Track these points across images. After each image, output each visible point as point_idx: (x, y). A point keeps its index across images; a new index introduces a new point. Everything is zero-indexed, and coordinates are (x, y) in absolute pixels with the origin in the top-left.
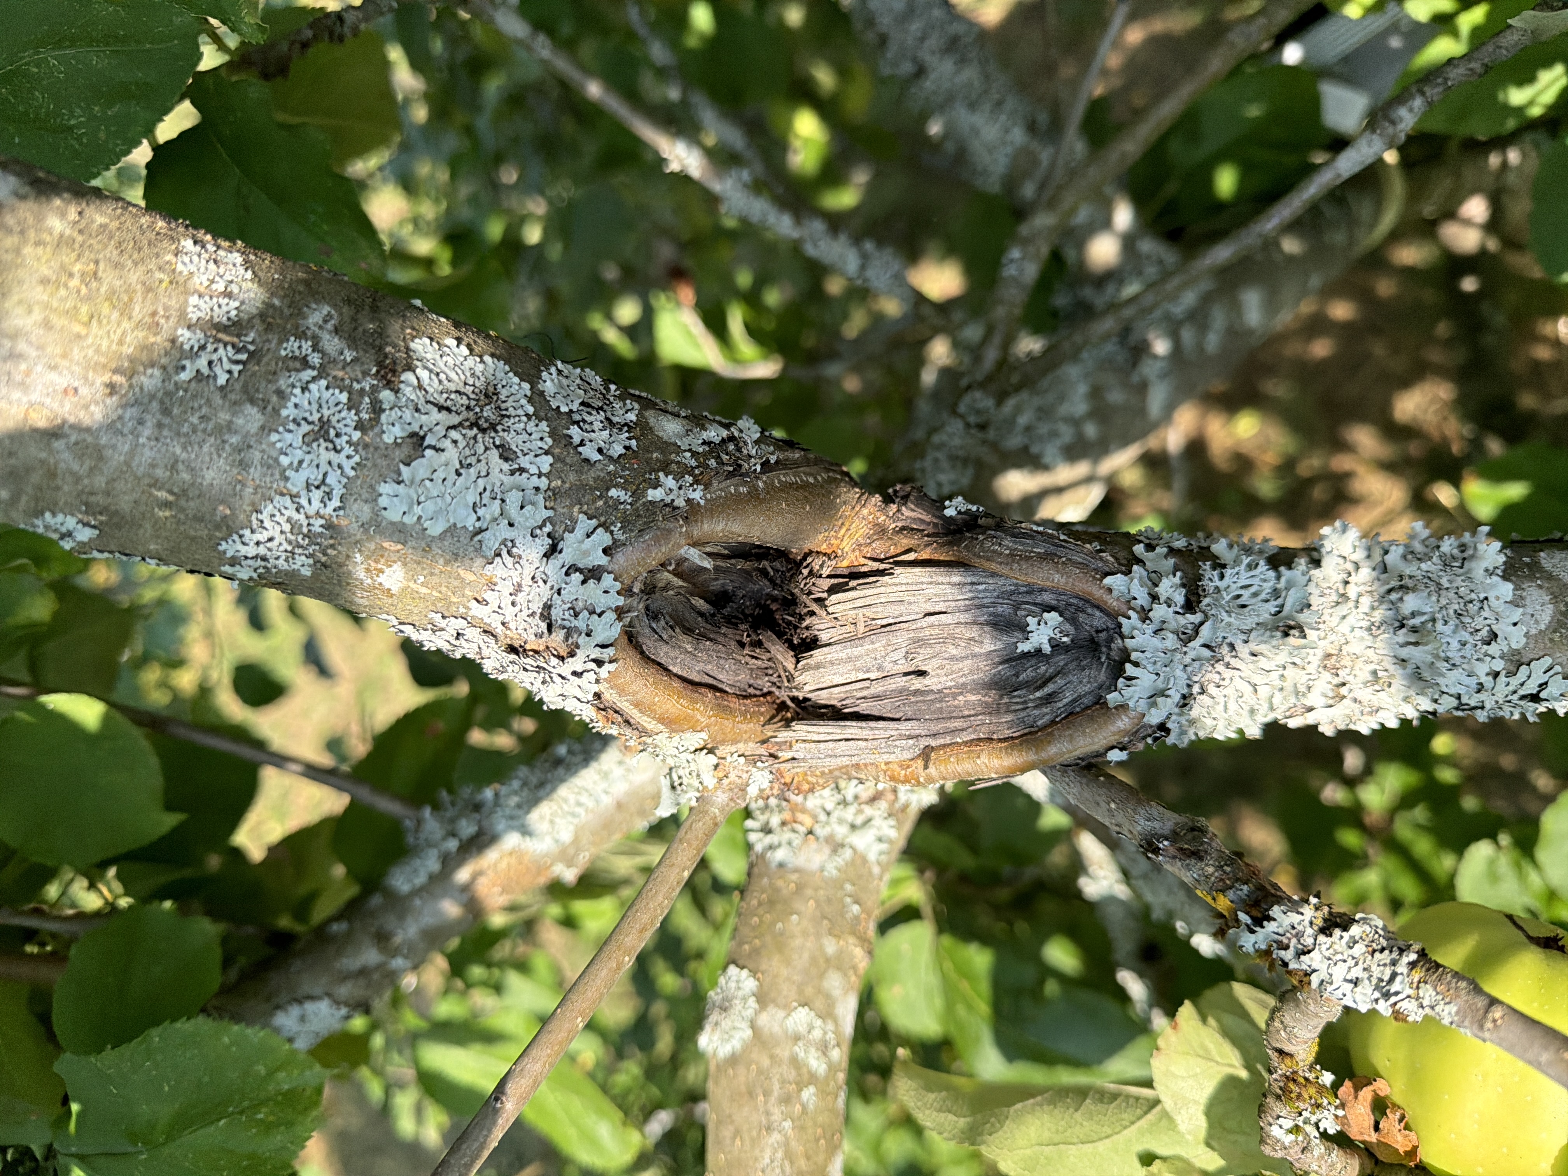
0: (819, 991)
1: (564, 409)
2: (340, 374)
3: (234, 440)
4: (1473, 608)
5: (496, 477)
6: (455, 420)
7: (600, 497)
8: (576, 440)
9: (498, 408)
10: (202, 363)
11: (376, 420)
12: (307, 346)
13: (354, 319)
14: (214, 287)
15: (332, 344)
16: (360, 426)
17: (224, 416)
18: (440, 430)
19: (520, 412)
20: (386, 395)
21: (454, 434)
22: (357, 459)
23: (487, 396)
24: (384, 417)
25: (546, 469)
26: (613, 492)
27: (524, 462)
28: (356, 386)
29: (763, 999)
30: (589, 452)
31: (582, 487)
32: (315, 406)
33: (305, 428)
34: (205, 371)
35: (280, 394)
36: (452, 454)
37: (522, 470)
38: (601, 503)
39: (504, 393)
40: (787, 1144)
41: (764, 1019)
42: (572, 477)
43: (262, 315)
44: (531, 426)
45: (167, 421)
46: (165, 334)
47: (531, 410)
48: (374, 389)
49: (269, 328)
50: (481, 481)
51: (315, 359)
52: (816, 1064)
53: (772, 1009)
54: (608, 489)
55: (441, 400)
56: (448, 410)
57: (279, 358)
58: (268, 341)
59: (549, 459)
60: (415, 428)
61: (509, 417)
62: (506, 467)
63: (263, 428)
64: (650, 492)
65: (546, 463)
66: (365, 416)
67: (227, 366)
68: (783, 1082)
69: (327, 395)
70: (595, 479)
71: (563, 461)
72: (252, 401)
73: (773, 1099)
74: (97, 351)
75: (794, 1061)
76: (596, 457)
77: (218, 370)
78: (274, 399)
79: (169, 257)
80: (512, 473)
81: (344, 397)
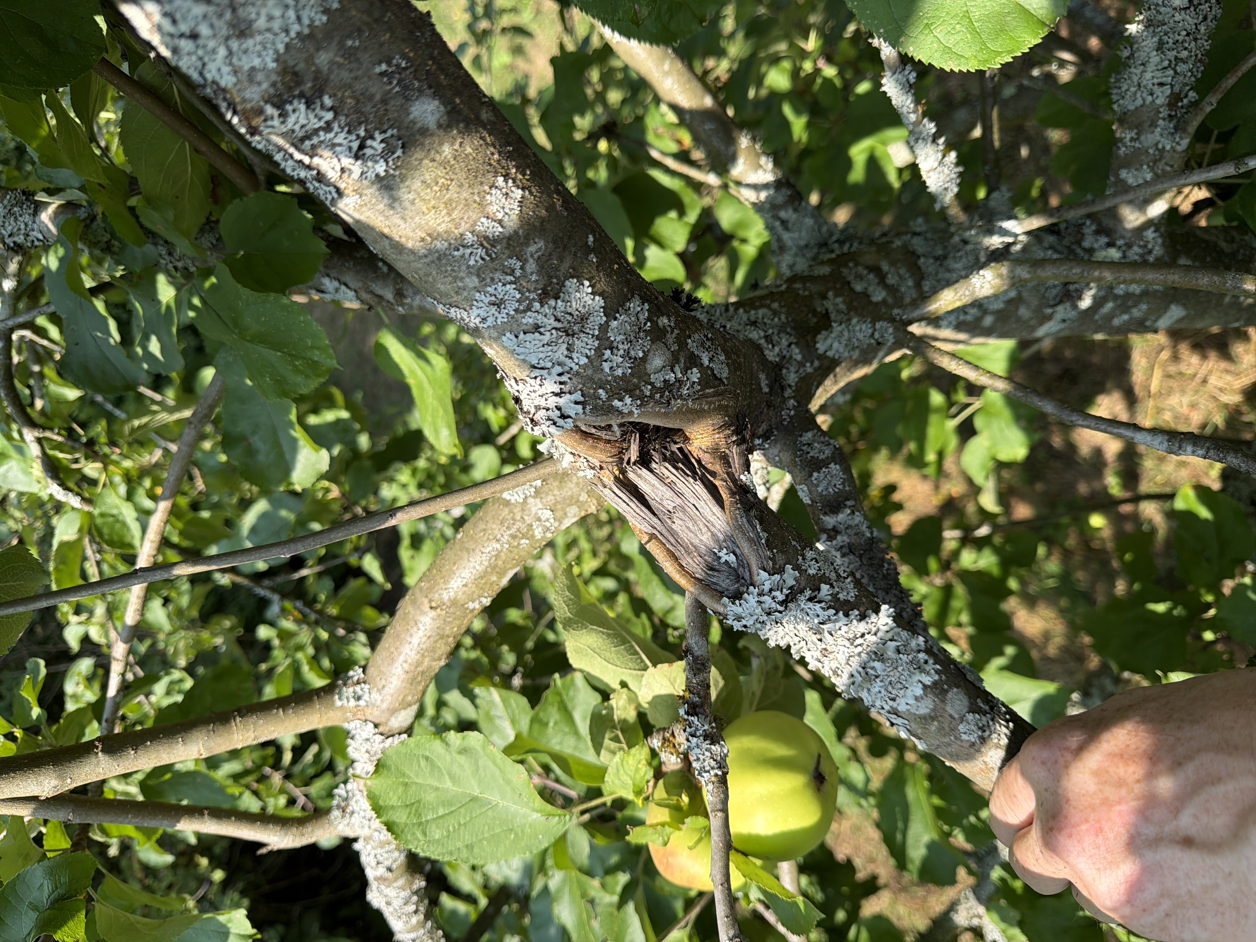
0: (563, 509)
1: (612, 338)
2: (525, 285)
3: (460, 284)
4: (899, 686)
5: (559, 354)
6: (559, 325)
7: (594, 389)
8: (605, 357)
9: (583, 326)
10: (468, 251)
11: (525, 311)
12: (519, 264)
13: (550, 255)
14: (497, 214)
15: (532, 266)
16: (516, 311)
17: (462, 274)
18: (549, 328)
19: (591, 332)
20: (537, 305)
21: (554, 331)
22: (505, 319)
23: (582, 318)
24: (529, 313)
25: (582, 363)
26: (601, 391)
27: (575, 355)
28: (527, 294)
29: (538, 493)
30: (606, 366)
31: (591, 379)
32: (503, 293)
33: (493, 298)
34: (467, 256)
35: (492, 279)
36: (547, 338)
37: (571, 358)
38: (592, 391)
39: (591, 319)
40: (500, 551)
41: (531, 501)
42: (590, 372)
43: (509, 238)
44: (590, 342)
45: (437, 262)
46: (461, 230)
47: (597, 333)
48: (534, 299)
49: (508, 247)
50: (550, 353)
51: (518, 273)
52: (538, 533)
53: (538, 500)
54: (600, 388)
55: (559, 315)
56: (559, 320)
57: (503, 265)
58: (504, 254)
59: (586, 360)
60: (539, 322)
61: (584, 332)
62: (566, 353)
63: (475, 287)
64: (616, 401)
65: (584, 361)
66: (521, 308)
67: (478, 258)
69: (512, 291)
70: (599, 379)
71: (592, 364)
72: (478, 276)
73: (508, 532)
74: (427, 224)
75: (531, 526)
76: (607, 370)
77: (473, 258)
78: (489, 281)
79: (486, 188)
80: (566, 357)
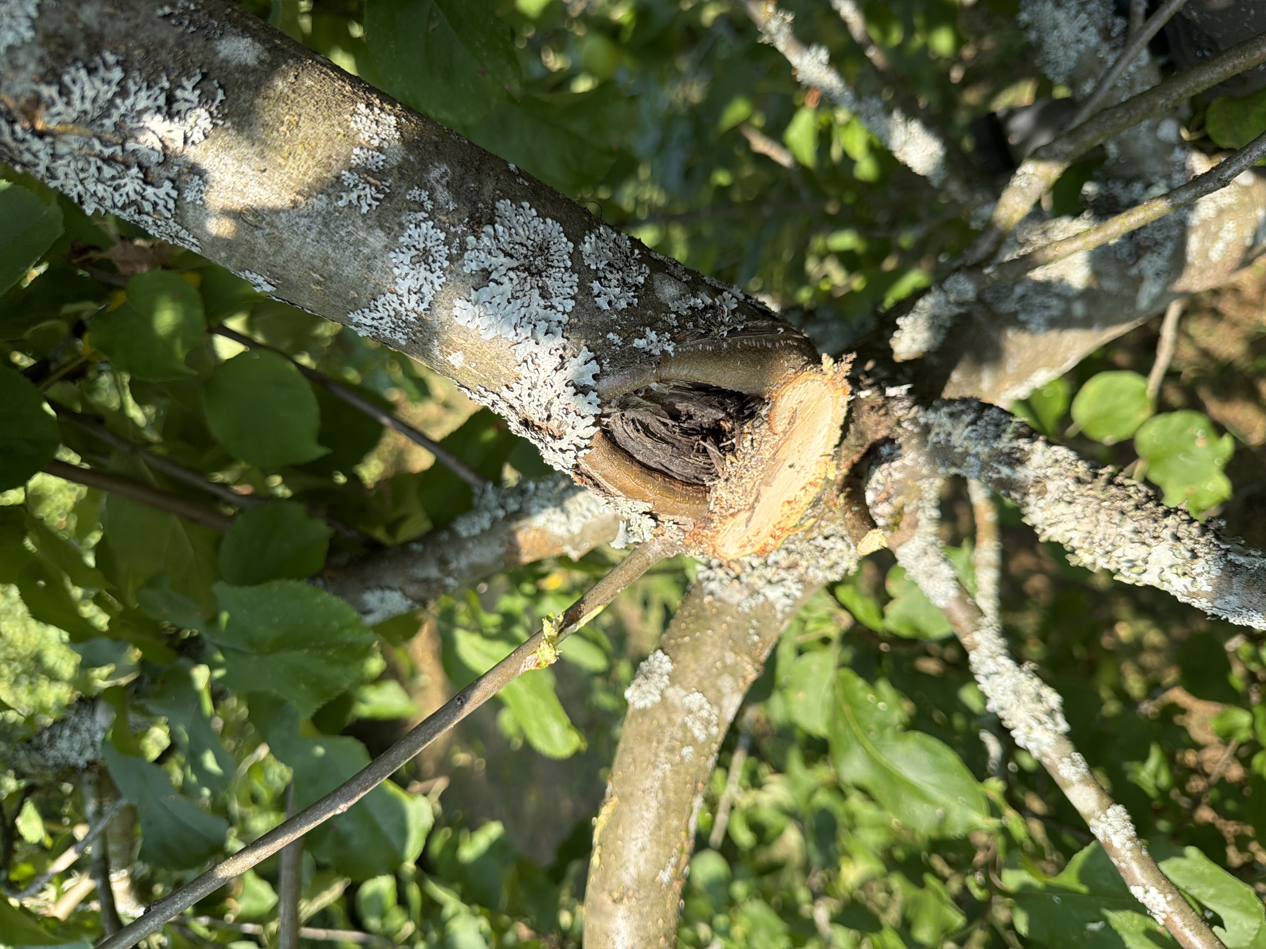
0: (714, 686)
1: (593, 267)
2: (444, 218)
3: (366, 251)
5: (534, 308)
6: (515, 264)
7: (601, 337)
8: (596, 292)
9: (547, 259)
10: (353, 196)
11: (461, 256)
12: (425, 194)
13: (462, 179)
14: (372, 142)
15: (443, 195)
16: (449, 258)
17: (362, 234)
18: (503, 270)
19: (562, 265)
20: (471, 239)
21: (512, 274)
22: (444, 279)
23: (541, 249)
24: (466, 256)
25: (569, 309)
26: (611, 336)
27: (555, 301)
28: (452, 229)
29: (673, 678)
30: (602, 302)
31: (591, 326)
32: (422, 239)
33: (414, 252)
34: (355, 202)
35: (401, 225)
36: (507, 287)
37: (552, 307)
38: (600, 341)
39: (554, 248)
40: (664, 778)
41: (670, 692)
42: (586, 319)
43: (400, 167)
44: (566, 276)
45: (326, 231)
46: (334, 173)
47: (569, 264)
48: (464, 234)
49: (402, 177)
50: (523, 310)
51: (429, 205)
52: (699, 733)
53: (677, 688)
54: (608, 332)
55: (508, 248)
56: (511, 256)
57: (404, 201)
58: (400, 187)
59: (573, 303)
60: (486, 265)
61: (552, 267)
62: (542, 303)
63: (386, 247)
64: (636, 341)
65: (570, 305)
66: (454, 252)
67: (369, 201)
68: (672, 738)
69: (432, 232)
70: (602, 323)
71: (583, 306)
72: (382, 227)
73: (662, 747)
74: (290, 177)
75: (684, 725)
76: (606, 307)
77: (363, 203)
78: (397, 228)
79: (347, 116)
80: (546, 308)
81: (442, 236)
